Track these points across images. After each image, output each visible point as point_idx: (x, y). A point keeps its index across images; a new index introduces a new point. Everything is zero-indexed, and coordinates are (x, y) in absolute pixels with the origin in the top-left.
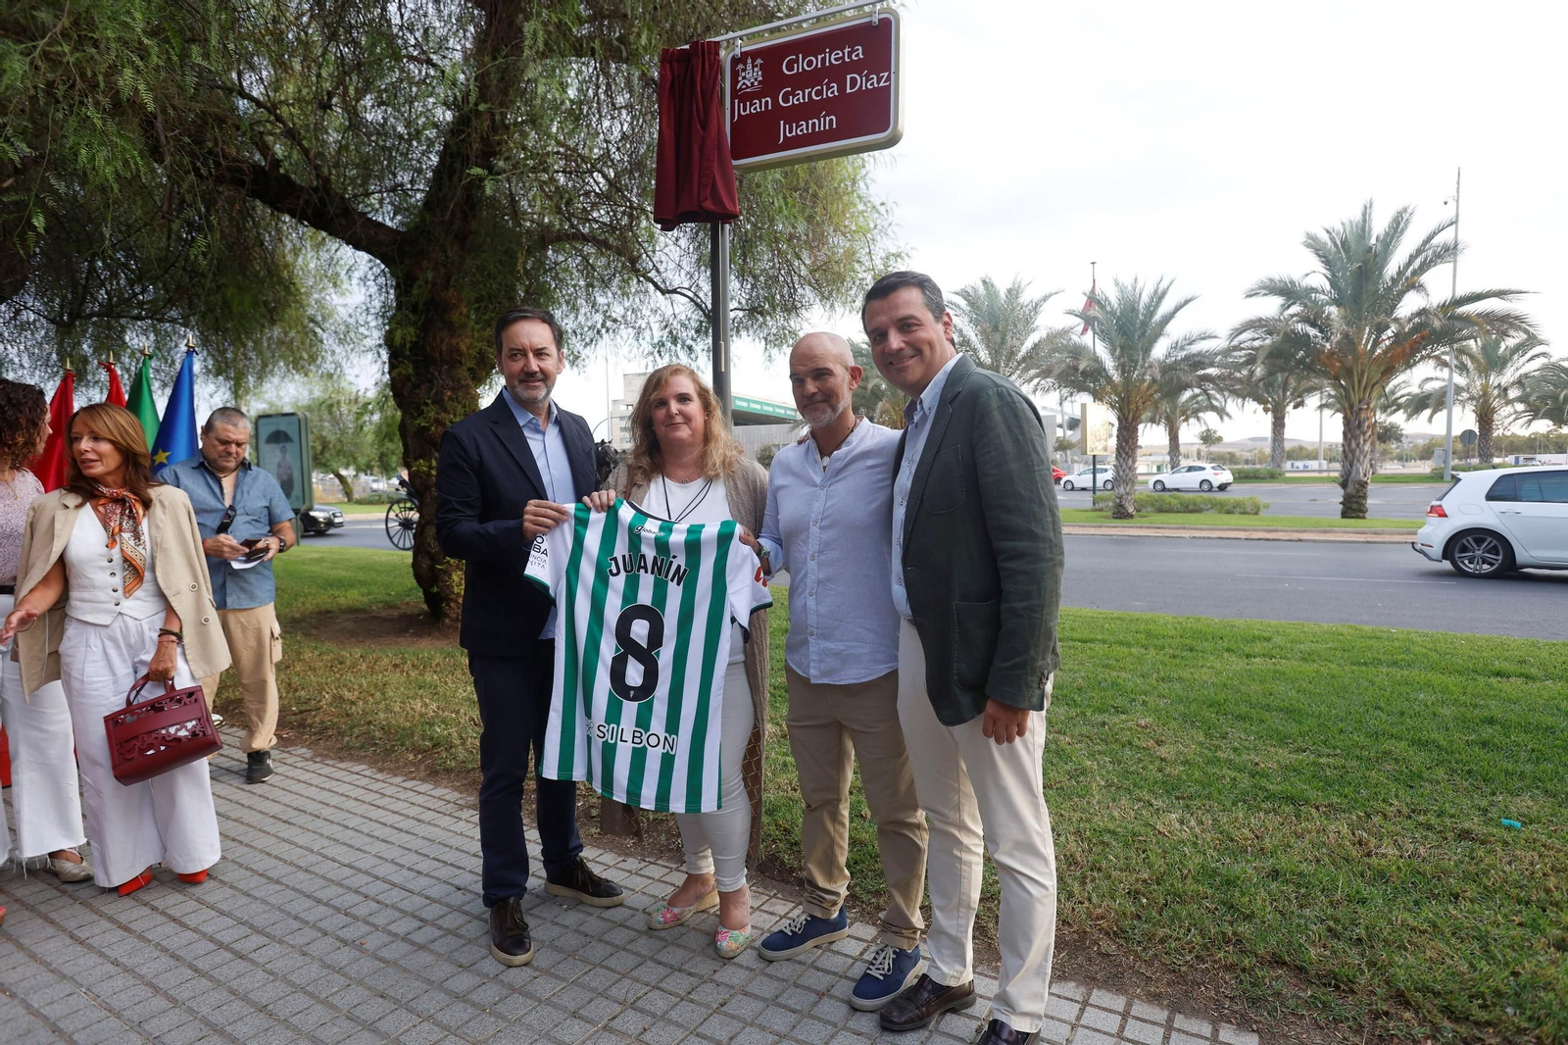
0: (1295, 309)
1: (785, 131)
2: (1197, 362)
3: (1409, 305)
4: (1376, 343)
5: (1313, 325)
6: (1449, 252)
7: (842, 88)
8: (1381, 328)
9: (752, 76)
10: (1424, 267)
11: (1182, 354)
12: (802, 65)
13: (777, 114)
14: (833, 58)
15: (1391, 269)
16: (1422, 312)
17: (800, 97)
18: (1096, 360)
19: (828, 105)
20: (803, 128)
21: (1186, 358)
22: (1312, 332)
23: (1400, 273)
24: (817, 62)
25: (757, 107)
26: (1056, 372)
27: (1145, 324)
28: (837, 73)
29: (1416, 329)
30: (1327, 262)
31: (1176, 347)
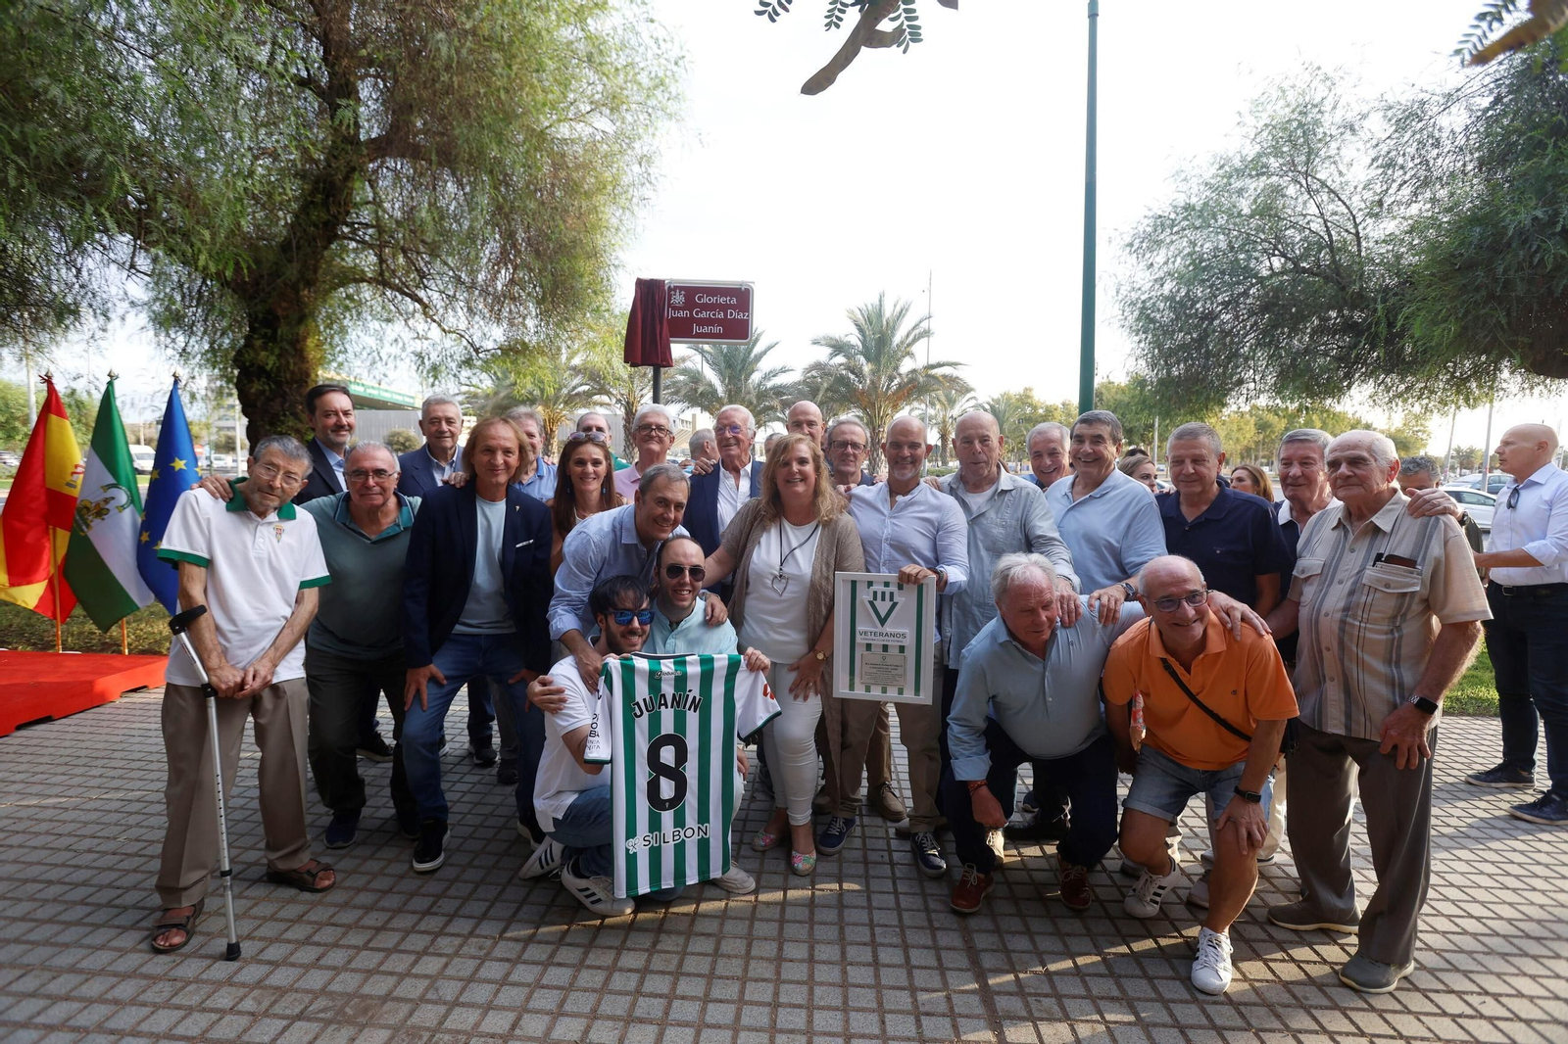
0: (840, 359)
1: (696, 329)
2: (778, 391)
3: (906, 366)
4: (888, 388)
5: (853, 372)
6: (927, 333)
7: (726, 315)
8: (891, 379)
9: (678, 299)
10: (915, 340)
11: (769, 384)
12: (705, 300)
13: (692, 320)
14: (722, 300)
15: (897, 340)
16: (914, 371)
17: (704, 315)
18: (710, 385)
19: (719, 322)
20: (706, 330)
21: (773, 388)
22: (852, 376)
23: (902, 342)
24: (713, 300)
25: (681, 314)
26: (683, 392)
27: (744, 360)
28: (724, 308)
29: (911, 381)
30: (861, 330)
31: (767, 377)
